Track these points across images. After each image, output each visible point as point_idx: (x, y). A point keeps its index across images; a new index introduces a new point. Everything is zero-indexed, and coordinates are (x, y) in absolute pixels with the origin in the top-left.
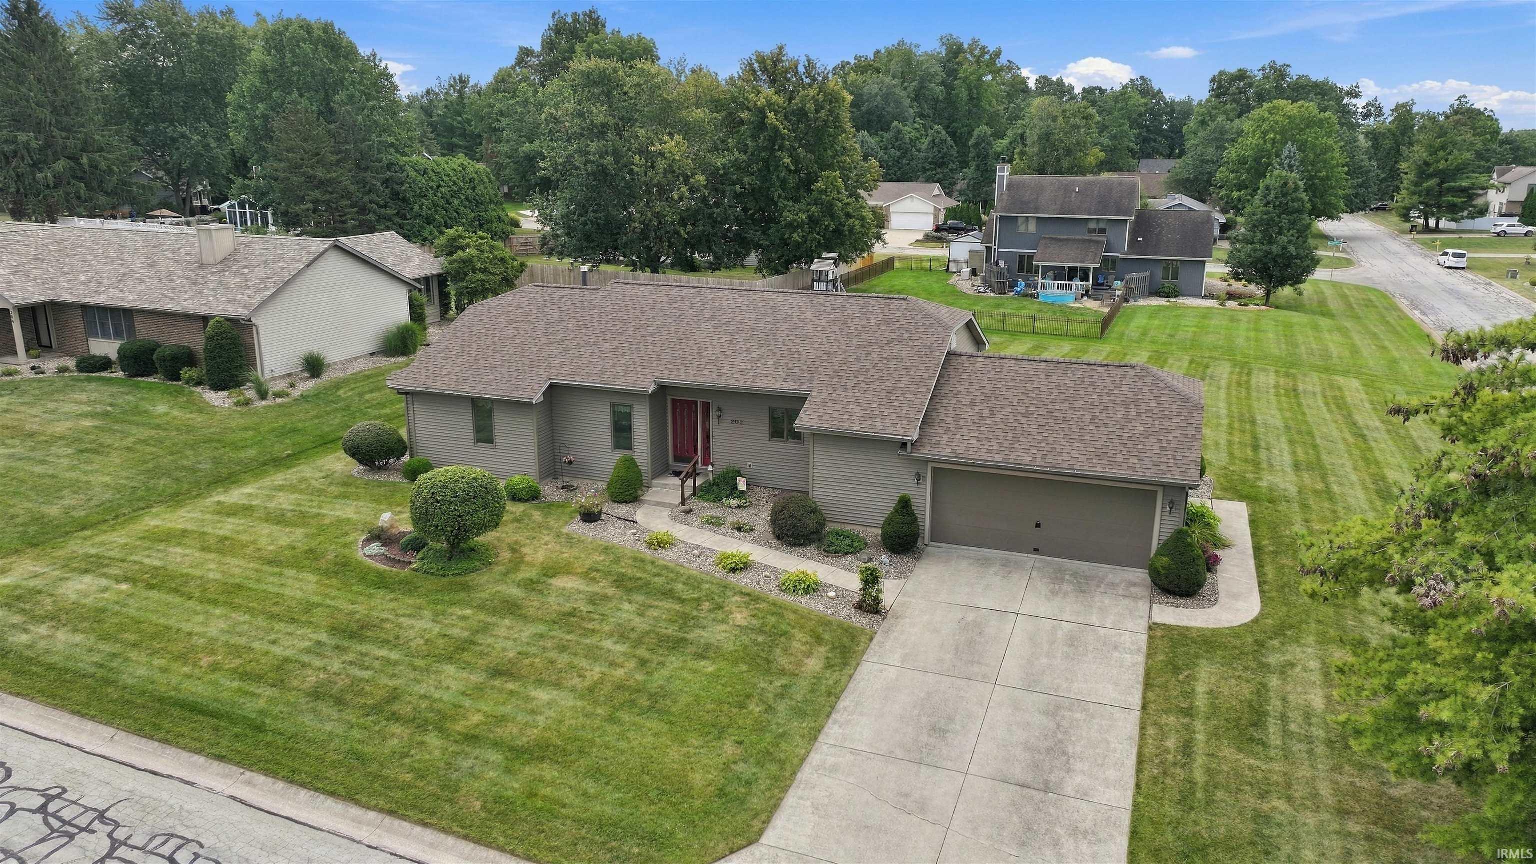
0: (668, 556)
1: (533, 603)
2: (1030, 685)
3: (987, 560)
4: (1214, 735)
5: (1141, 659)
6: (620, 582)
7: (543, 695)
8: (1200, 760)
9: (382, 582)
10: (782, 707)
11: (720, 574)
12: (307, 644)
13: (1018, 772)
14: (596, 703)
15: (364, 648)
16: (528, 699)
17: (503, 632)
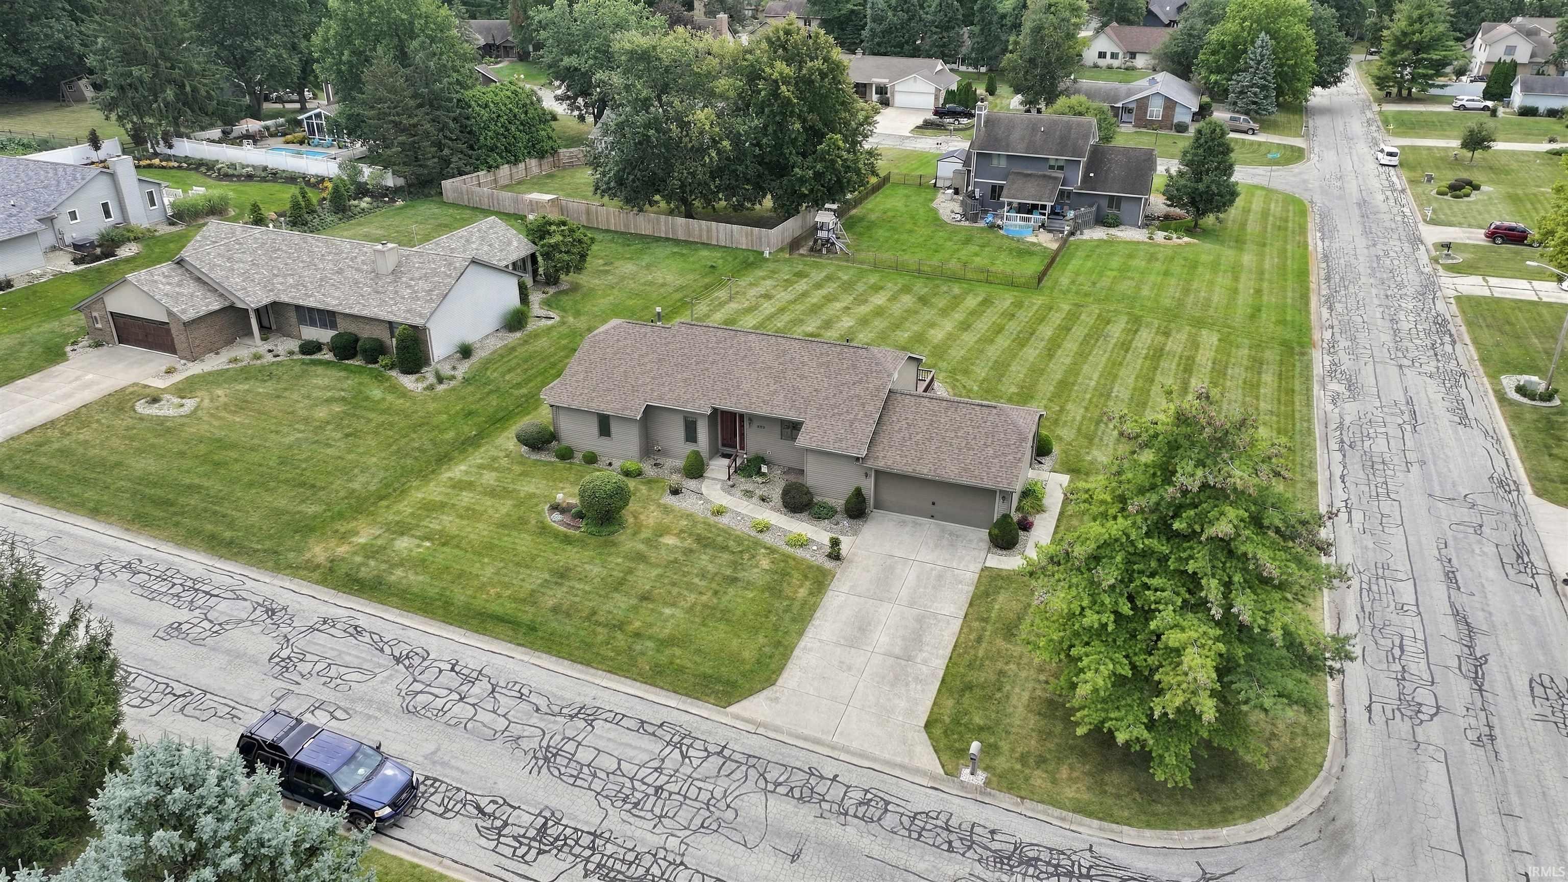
0: (724, 520)
1: (653, 555)
2: (911, 604)
3: (904, 522)
4: (995, 632)
5: (972, 589)
6: (699, 539)
7: (667, 611)
8: (984, 645)
9: (567, 540)
10: (787, 617)
11: (753, 533)
12: (539, 581)
13: (897, 651)
14: (695, 616)
15: (571, 584)
16: (661, 614)
17: (640, 573)
